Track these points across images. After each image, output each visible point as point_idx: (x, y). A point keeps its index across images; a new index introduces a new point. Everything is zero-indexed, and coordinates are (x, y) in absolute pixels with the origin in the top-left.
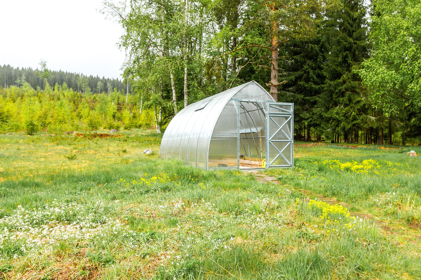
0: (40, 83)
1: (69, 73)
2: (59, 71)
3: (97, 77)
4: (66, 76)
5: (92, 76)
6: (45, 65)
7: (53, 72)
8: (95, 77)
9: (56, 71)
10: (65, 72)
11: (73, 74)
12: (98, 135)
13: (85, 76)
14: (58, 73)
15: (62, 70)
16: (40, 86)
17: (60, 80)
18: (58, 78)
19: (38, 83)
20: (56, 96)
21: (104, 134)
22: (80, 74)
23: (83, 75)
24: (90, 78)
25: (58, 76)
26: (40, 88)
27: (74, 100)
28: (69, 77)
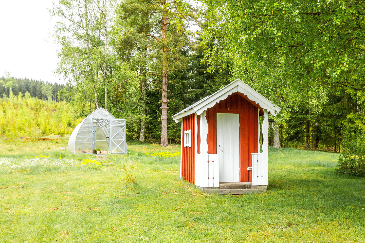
0: (6, 90)
1: (34, 80)
2: (24, 79)
3: (62, 84)
4: (31, 83)
5: (57, 83)
6: (9, 75)
7: (19, 79)
8: (59, 84)
9: (21, 79)
10: (30, 79)
11: (38, 81)
12: (41, 139)
13: (50, 84)
14: (23, 80)
15: (28, 78)
16: (6, 94)
17: (26, 87)
18: (24, 86)
19: (4, 90)
20: (19, 105)
21: (46, 139)
22: (45, 82)
23: (48, 82)
24: (55, 86)
25: (23, 84)
26: (6, 95)
27: (37, 109)
28: (34, 84)
